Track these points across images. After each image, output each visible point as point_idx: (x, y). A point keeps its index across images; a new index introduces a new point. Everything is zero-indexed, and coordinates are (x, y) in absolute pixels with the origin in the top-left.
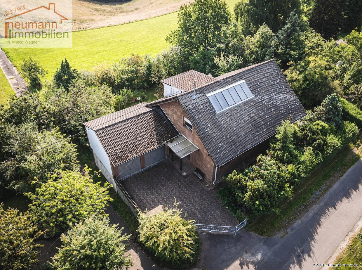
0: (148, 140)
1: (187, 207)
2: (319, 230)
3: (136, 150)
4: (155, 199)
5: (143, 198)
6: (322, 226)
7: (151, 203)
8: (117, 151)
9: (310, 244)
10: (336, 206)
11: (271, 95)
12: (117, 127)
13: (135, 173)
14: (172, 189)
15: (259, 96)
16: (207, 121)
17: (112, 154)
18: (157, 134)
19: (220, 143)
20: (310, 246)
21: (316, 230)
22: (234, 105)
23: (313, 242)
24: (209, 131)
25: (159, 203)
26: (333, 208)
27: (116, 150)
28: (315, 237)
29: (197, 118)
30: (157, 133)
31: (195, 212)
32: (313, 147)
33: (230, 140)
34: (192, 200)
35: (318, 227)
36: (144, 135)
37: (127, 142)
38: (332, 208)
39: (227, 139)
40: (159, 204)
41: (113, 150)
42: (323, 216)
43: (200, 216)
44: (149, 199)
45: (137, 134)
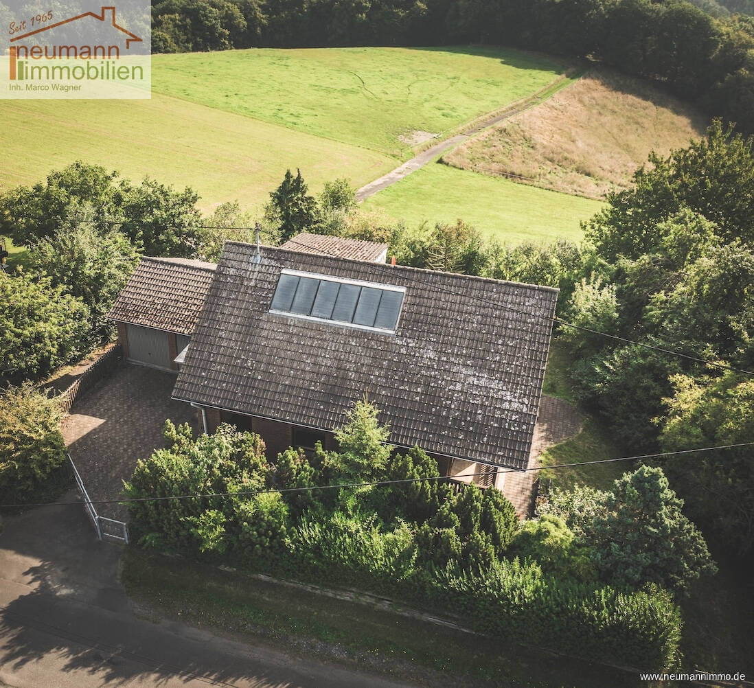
4: (114, 410)
5: (106, 398)
7: (102, 410)
8: (134, 301)
11: (452, 359)
13: (156, 366)
14: (153, 417)
15: (409, 341)
16: (236, 312)
17: (125, 300)
19: (221, 364)
22: (325, 321)
24: (222, 330)
25: (109, 417)
27: (134, 299)
29: (224, 295)
33: (247, 373)
39: (240, 367)
40: (106, 418)
41: (131, 297)
43: (114, 475)
44: (110, 403)
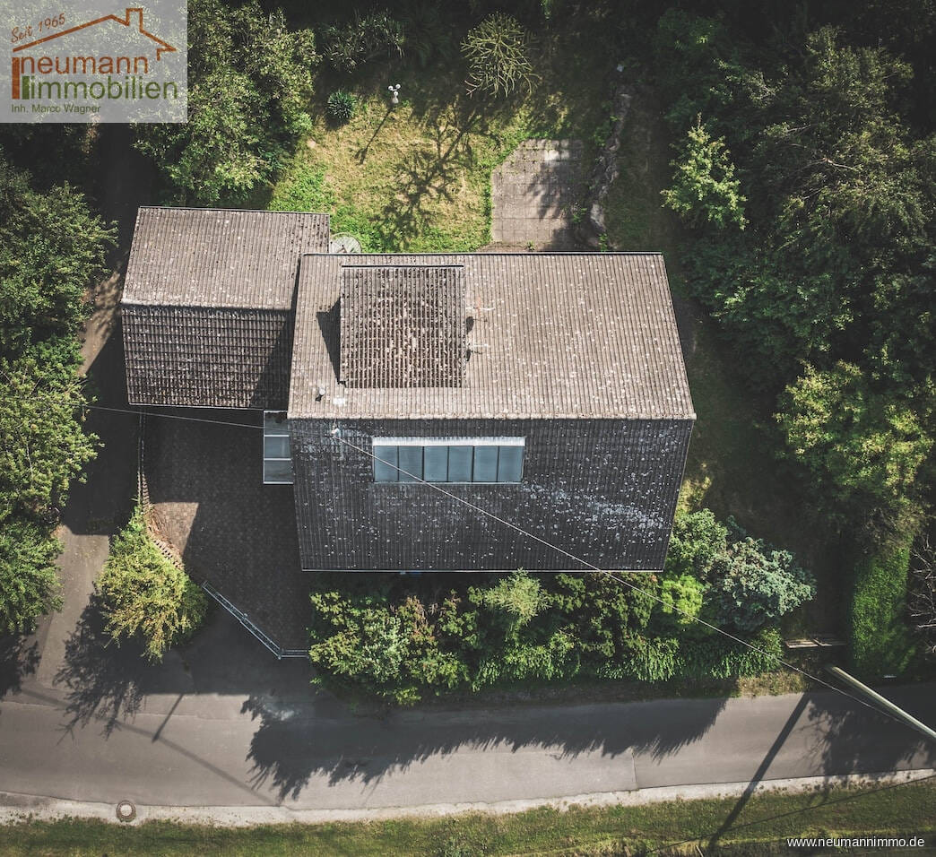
0: (234, 382)
1: (241, 541)
2: (435, 758)
3: (194, 389)
4: (197, 482)
5: (176, 464)
6: (448, 756)
7: (184, 486)
8: (151, 372)
9: (391, 763)
10: (522, 747)
11: (585, 497)
12: (178, 318)
14: (245, 480)
15: (538, 487)
16: (336, 488)
17: (137, 373)
18: (263, 376)
19: (340, 536)
20: (387, 767)
21: (429, 753)
22: (440, 483)
23: (398, 767)
24: (328, 506)
25: (198, 495)
26: (512, 745)
27: (149, 370)
28: (414, 762)
29: (313, 473)
30: (265, 375)
31: (248, 562)
32: (578, 647)
33: (373, 539)
34: (262, 534)
35: (440, 752)
36: (233, 364)
37: (185, 363)
38: (510, 743)
39: (364, 535)
40: (197, 498)
41: (143, 367)
42: (474, 741)
43: (251, 575)
44: (186, 472)
45: (216, 355)
